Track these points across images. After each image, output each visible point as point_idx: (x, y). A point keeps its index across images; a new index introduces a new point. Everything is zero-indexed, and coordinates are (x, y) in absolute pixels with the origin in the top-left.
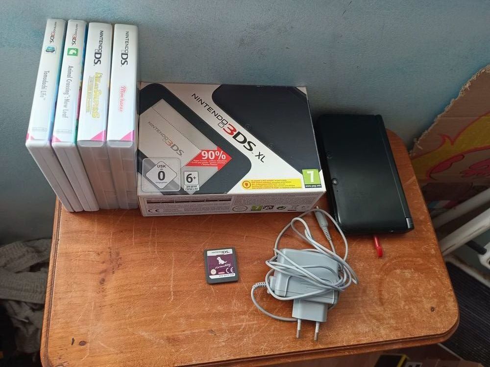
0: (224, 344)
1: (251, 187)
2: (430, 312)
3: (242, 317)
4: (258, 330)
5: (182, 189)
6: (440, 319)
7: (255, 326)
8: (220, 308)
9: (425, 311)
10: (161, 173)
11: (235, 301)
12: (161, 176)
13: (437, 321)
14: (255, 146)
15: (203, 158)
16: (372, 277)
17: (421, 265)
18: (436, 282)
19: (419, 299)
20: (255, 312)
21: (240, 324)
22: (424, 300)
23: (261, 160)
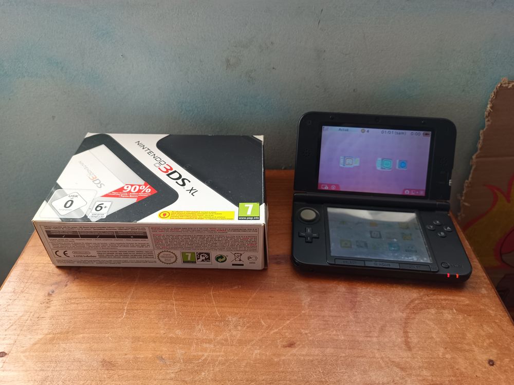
0: (173, 375)
1: (170, 216)
2: (487, 365)
3: (205, 345)
4: (223, 364)
5: (86, 216)
6: (505, 377)
7: (220, 358)
8: (179, 332)
9: (479, 364)
10: (70, 202)
11: (200, 326)
12: (69, 204)
13: (499, 379)
14: (190, 182)
15: (124, 191)
16: (394, 315)
17: (467, 305)
18: (492, 328)
19: (467, 347)
20: (223, 341)
21: (200, 353)
22: (476, 349)
23: (192, 194)
